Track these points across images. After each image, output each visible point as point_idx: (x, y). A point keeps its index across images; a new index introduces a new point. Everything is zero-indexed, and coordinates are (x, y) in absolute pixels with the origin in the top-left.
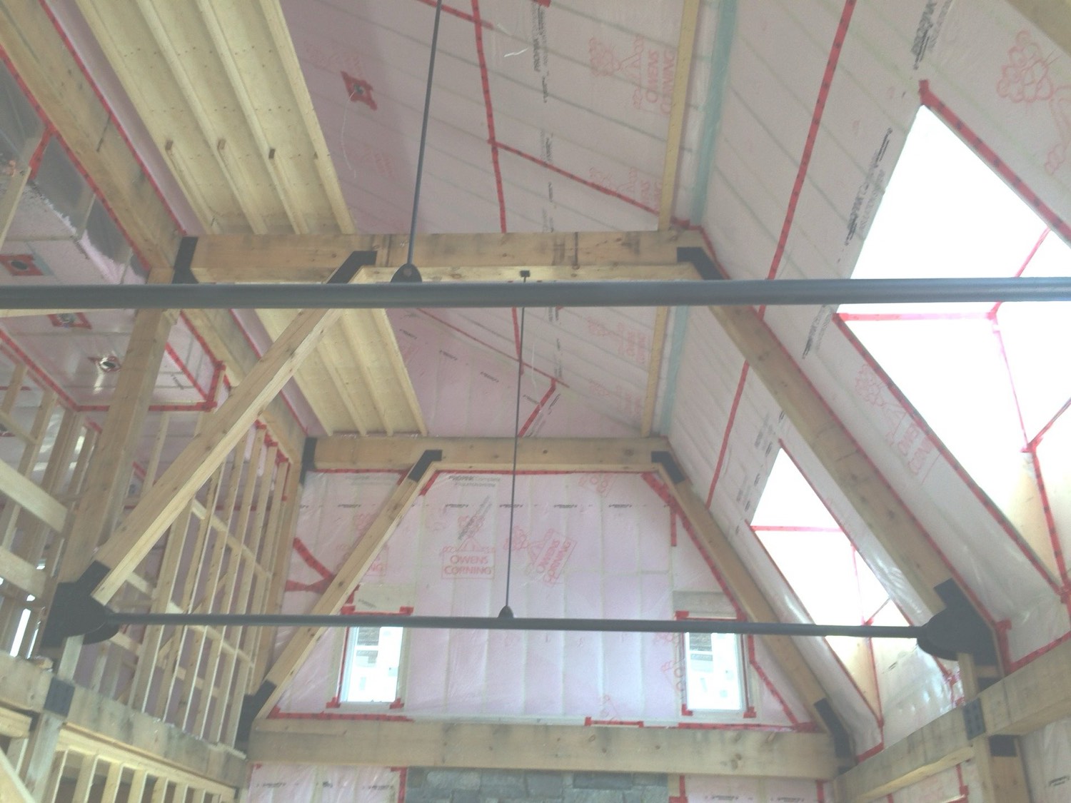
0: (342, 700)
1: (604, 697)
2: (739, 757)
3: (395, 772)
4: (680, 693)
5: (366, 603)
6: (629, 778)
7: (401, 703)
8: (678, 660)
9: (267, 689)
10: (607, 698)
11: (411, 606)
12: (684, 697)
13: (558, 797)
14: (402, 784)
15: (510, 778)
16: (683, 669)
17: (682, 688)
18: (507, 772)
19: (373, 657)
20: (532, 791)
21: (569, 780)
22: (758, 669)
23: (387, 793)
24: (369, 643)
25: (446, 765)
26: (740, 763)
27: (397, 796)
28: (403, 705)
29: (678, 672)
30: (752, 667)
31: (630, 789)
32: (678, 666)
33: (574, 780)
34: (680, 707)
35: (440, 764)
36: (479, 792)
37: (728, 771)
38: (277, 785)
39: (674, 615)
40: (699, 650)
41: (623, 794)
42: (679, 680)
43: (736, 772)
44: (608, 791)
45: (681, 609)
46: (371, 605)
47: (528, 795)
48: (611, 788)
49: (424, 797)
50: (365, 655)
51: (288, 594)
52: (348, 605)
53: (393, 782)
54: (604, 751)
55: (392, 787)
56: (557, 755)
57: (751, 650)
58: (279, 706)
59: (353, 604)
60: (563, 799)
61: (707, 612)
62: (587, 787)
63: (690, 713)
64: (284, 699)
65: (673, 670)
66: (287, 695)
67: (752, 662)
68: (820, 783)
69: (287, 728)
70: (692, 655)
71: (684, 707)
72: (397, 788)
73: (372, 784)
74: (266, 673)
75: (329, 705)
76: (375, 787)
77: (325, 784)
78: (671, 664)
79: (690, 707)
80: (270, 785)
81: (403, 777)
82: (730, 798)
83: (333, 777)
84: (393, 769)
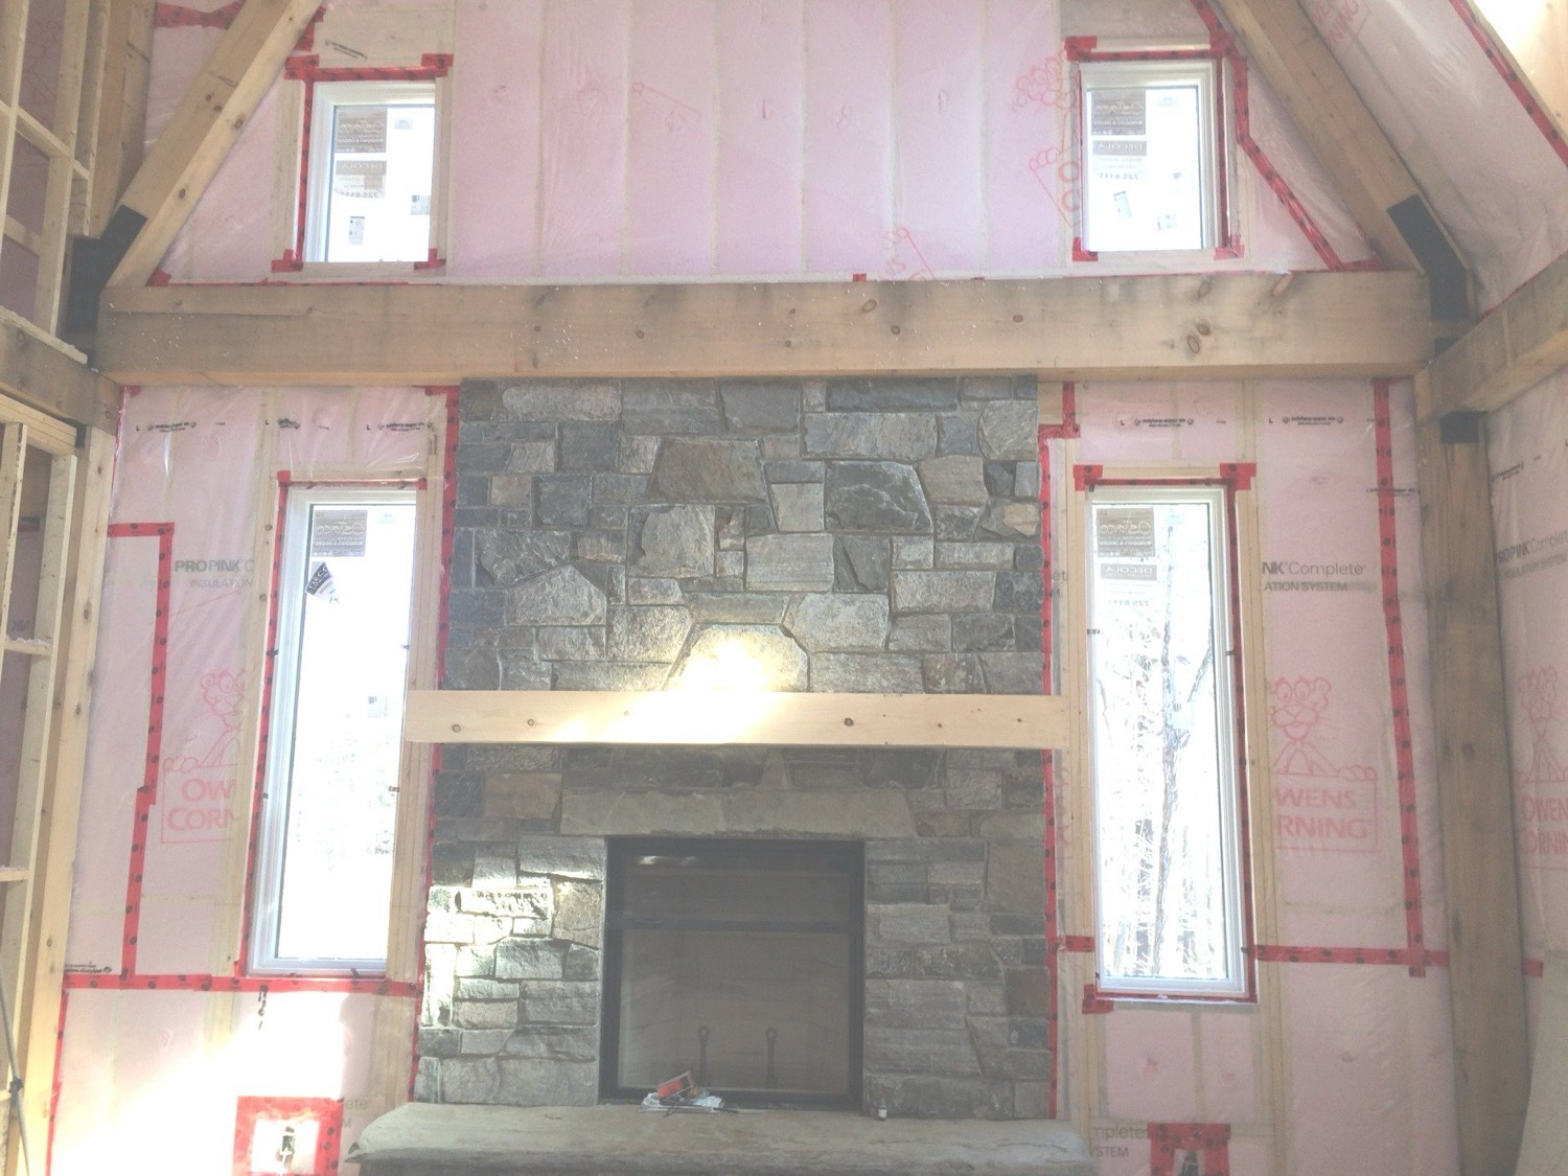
0: (308, 258)
1: (896, 233)
2: (1205, 330)
3: (433, 397)
4: (1069, 216)
5: (343, 48)
6: (951, 385)
7: (438, 258)
8: (1068, 143)
9: (126, 225)
10: (902, 233)
11: (448, 51)
12: (1079, 222)
13: (793, 430)
14: (452, 421)
15: (685, 396)
16: (1078, 165)
17: (1075, 204)
18: (680, 384)
19: (374, 177)
20: (735, 419)
21: (816, 396)
22: (1254, 152)
23: (420, 438)
24: (362, 147)
25: (542, 372)
26: (1206, 342)
27: (442, 442)
28: (443, 261)
29: (1068, 172)
30: (1241, 153)
31: (953, 407)
32: (1067, 157)
33: (829, 395)
34: (1070, 245)
35: (527, 370)
36: (619, 424)
37: (1178, 359)
38: (178, 427)
39: (1064, 43)
40: (1115, 133)
41: (937, 419)
42: (1068, 186)
43: (1198, 361)
44: (903, 415)
45: (1080, 32)
46: (356, 53)
47: (726, 425)
48: (910, 408)
49: (498, 438)
50: (358, 172)
51: (162, 34)
52: (304, 54)
53: (433, 415)
54: (896, 330)
55: (430, 426)
56: (788, 344)
57: (1241, 112)
58: (167, 269)
59: (315, 51)
60: (805, 431)
61: (1139, 37)
62: (857, 409)
63: (1093, 256)
64: (174, 256)
65: (1055, 167)
66: (182, 247)
67: (1243, 138)
68: (1381, 384)
69: (179, 304)
70: (1097, 143)
71: (1077, 244)
72: (442, 427)
73: (385, 422)
74: (120, 194)
75: (277, 266)
76: (393, 426)
77: (284, 423)
78: (1052, 156)
79: (1091, 245)
80: (163, 428)
81: (452, 404)
82: (1174, 423)
83: (301, 407)
84: (430, 390)
